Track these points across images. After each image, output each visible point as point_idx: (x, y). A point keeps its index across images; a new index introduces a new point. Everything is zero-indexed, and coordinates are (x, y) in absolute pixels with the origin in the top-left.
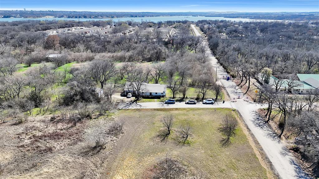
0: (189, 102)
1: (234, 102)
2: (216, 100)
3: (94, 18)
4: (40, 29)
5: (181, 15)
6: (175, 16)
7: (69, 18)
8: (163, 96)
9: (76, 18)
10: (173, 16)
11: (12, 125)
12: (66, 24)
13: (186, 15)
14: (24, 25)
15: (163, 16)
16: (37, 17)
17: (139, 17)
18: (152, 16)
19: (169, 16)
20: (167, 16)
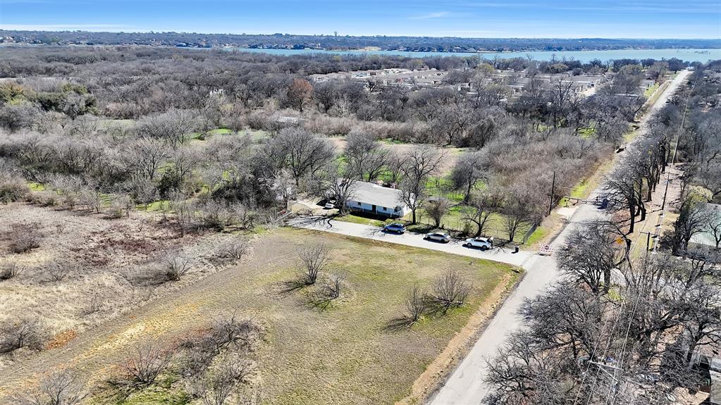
0: (432, 237)
1: (542, 255)
2: (502, 244)
3: (458, 51)
4: (319, 70)
5: (691, 47)
6: (671, 48)
7: (407, 51)
8: (394, 217)
9: (422, 51)
10: (665, 48)
11: (104, 218)
12: (375, 63)
13: (705, 48)
14: (291, 63)
15: (634, 48)
16: (349, 49)
17: (568, 50)
18: (604, 48)
19: (651, 49)
20: (646, 48)
